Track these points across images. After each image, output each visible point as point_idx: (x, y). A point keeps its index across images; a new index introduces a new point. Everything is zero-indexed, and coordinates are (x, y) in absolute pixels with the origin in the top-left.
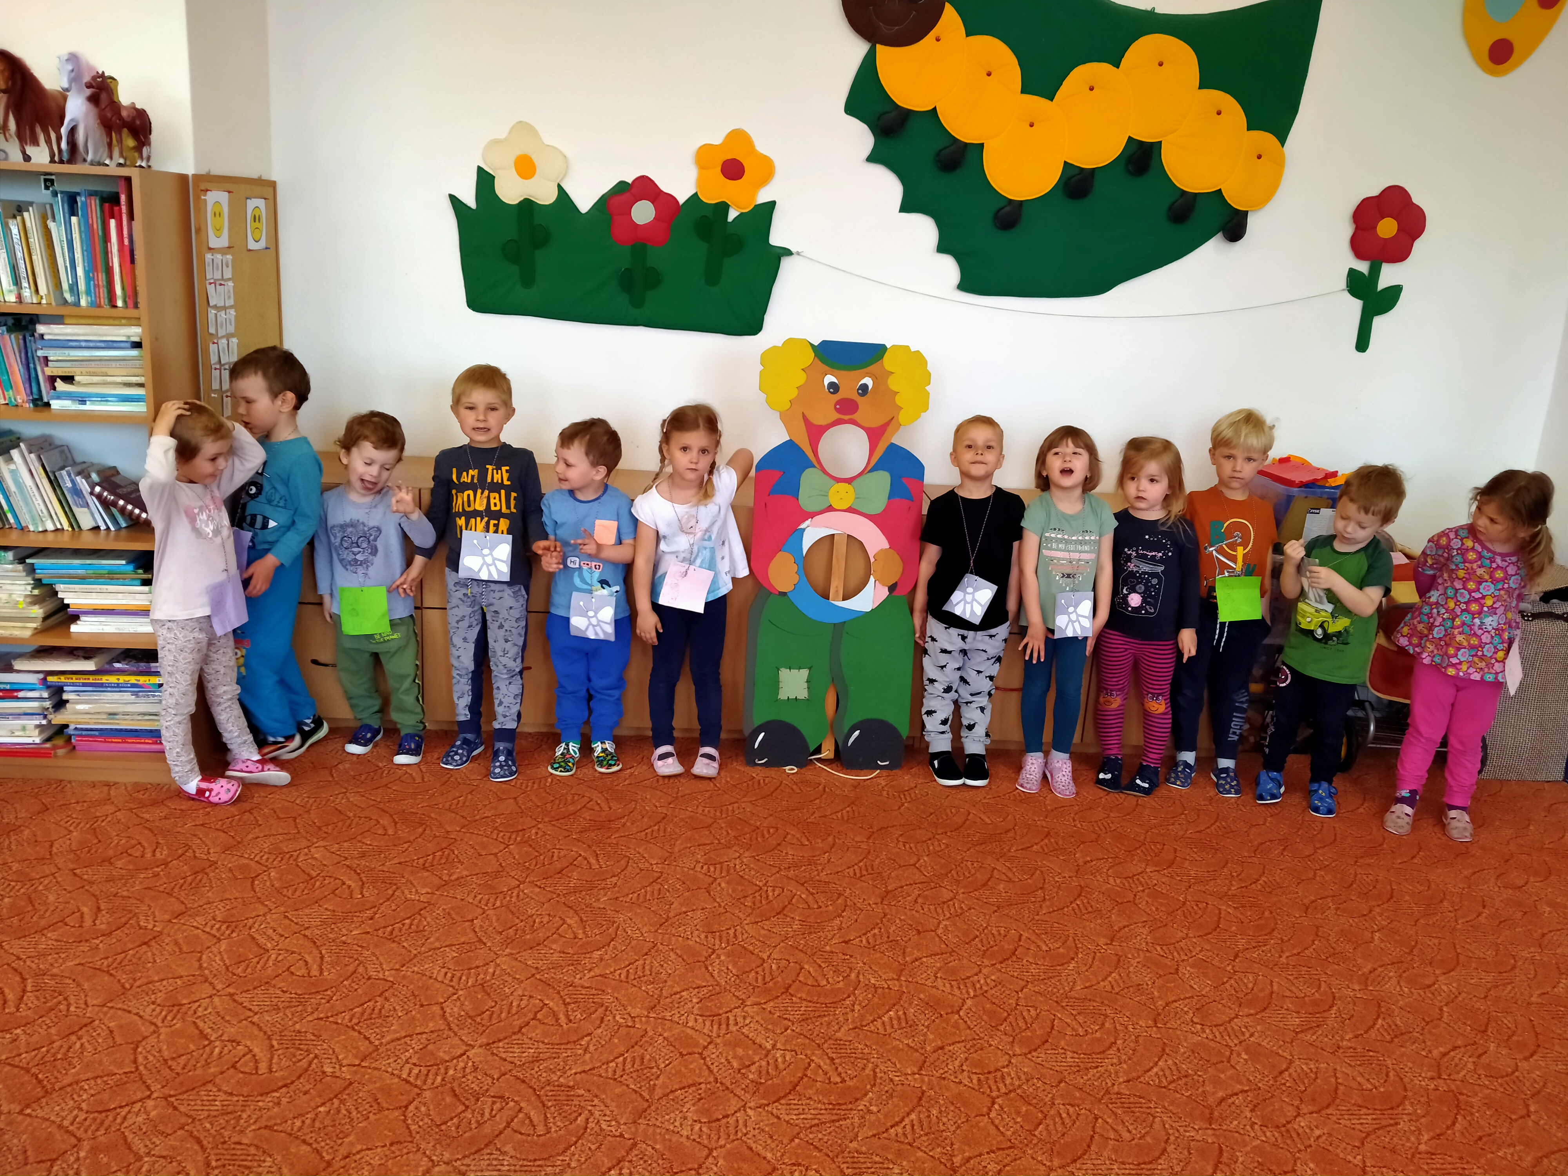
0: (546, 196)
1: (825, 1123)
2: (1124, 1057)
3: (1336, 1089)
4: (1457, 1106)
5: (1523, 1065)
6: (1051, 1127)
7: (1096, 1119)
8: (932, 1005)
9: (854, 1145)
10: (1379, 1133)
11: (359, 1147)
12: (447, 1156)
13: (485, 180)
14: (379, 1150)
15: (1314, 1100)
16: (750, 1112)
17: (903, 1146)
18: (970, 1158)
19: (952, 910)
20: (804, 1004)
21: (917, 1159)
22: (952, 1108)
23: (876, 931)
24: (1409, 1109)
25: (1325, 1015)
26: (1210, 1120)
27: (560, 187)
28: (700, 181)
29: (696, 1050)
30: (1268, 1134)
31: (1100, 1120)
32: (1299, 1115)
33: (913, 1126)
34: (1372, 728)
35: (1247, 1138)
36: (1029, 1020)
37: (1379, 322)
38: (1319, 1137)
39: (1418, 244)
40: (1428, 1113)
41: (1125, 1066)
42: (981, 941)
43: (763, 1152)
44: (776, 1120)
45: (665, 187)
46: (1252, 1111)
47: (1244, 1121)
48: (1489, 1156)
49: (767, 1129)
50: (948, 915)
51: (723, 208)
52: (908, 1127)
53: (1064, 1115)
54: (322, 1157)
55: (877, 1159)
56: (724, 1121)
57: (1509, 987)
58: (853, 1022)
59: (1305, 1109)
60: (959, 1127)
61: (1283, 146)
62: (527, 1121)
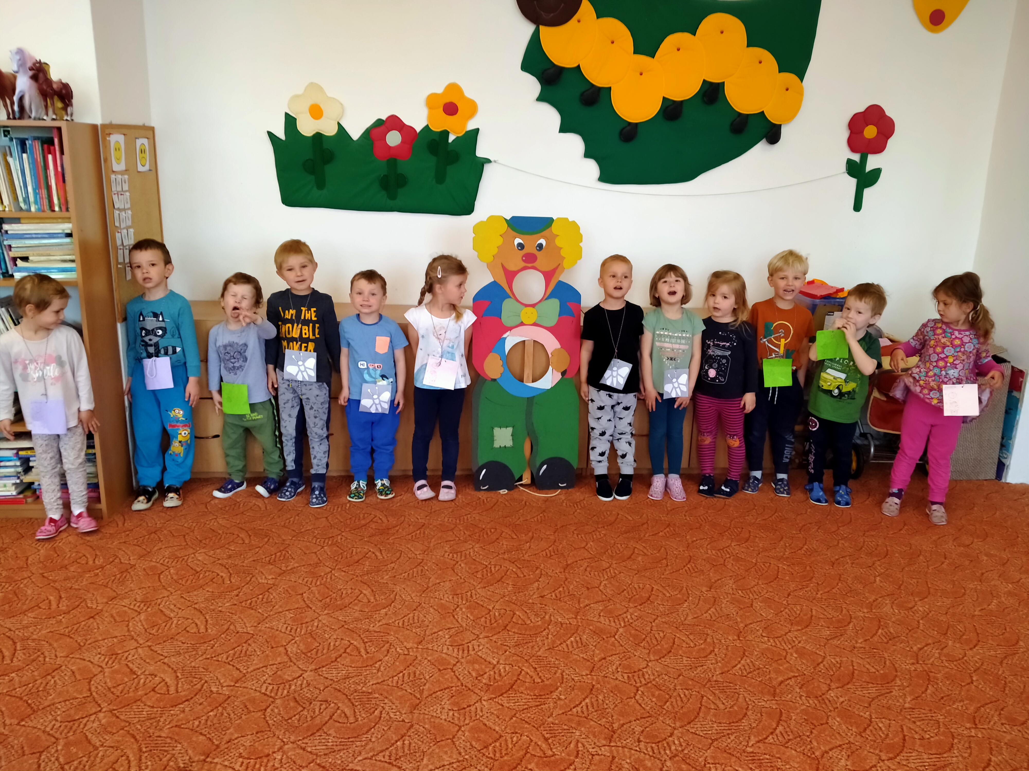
0: (330, 130)
1: (532, 707)
2: (719, 659)
3: (853, 673)
4: (929, 679)
5: (970, 653)
6: (674, 703)
7: (703, 697)
8: (598, 632)
9: (550, 720)
10: (880, 698)
11: (236, 736)
12: (293, 738)
13: (290, 122)
14: (249, 737)
15: (839, 680)
16: (484, 703)
17: (581, 719)
18: (624, 724)
19: (609, 574)
20: (516, 636)
21: (591, 726)
22: (612, 694)
23: (561, 589)
24: (899, 682)
25: (846, 628)
26: (774, 695)
27: (339, 124)
28: (430, 117)
29: (449, 667)
30: (811, 702)
31: (705, 698)
32: (830, 689)
33: (587, 707)
34: (872, 450)
35: (797, 705)
36: (659, 639)
37: (867, 192)
38: (843, 702)
39: (890, 142)
40: (910, 685)
41: (720, 664)
42: (628, 593)
43: (493, 727)
44: (501, 707)
45: (407, 121)
46: (800, 688)
47: (795, 695)
48: (948, 708)
49: (495, 712)
50: (606, 577)
51: (445, 134)
52: (585, 708)
53: (682, 696)
54: (213, 743)
55: (566, 727)
56: (468, 709)
57: (961, 606)
58: (548, 645)
59: (833, 686)
60: (616, 706)
61: (802, 81)
62: (343, 715)
